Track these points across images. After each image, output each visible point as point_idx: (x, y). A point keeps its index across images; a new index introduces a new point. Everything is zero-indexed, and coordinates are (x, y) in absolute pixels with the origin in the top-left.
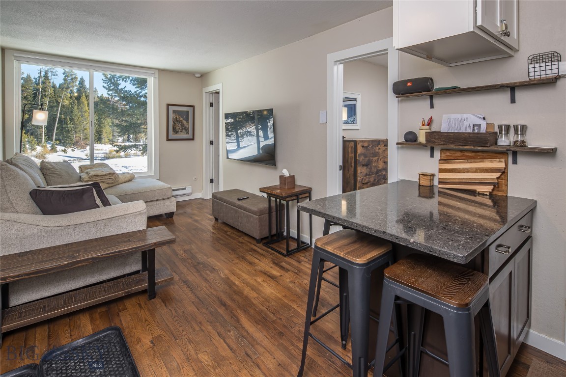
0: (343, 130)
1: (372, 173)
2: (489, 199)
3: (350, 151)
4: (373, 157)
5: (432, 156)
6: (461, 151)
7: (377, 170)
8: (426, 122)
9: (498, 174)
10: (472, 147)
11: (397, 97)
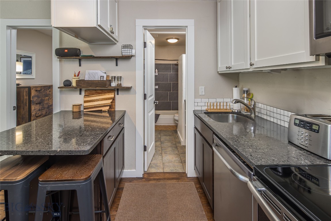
0: (17, 79)
1: (45, 108)
2: (108, 113)
3: (25, 95)
4: (45, 97)
5: (80, 94)
6: (95, 90)
7: (48, 106)
8: (77, 75)
9: (111, 101)
10: (100, 88)
11: (58, 58)
